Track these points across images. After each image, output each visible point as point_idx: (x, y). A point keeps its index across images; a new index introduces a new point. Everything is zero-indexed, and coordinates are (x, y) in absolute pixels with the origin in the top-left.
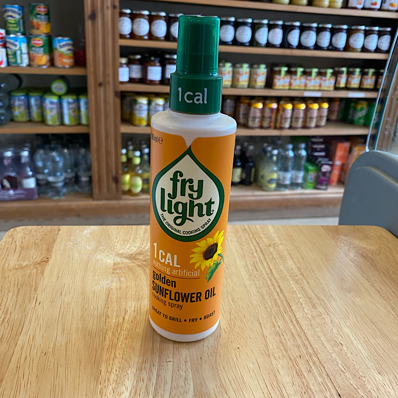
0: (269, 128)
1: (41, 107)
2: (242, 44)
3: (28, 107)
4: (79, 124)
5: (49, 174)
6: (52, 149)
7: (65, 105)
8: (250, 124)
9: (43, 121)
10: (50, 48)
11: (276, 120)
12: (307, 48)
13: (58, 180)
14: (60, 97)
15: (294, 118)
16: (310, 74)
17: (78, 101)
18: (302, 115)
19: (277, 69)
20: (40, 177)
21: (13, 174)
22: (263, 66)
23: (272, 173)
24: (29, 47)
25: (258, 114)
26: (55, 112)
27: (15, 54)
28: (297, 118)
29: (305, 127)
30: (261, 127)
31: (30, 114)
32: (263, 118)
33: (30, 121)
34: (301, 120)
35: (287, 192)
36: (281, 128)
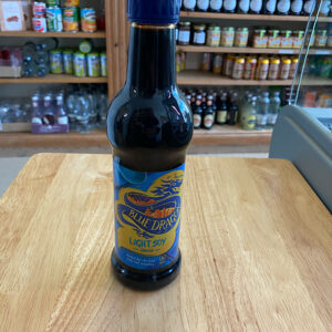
0: (249, 79)
1: (72, 63)
2: (229, 12)
3: (63, 62)
4: (100, 76)
5: (78, 114)
6: (80, 95)
7: (90, 62)
8: (234, 75)
9: (73, 73)
10: (79, 18)
11: (255, 73)
12: (282, 14)
13: (84, 118)
14: (86, 55)
15: (270, 71)
16: (284, 35)
17: (99, 58)
18: (276, 68)
19: (257, 31)
20: (71, 116)
21: (51, 114)
22: (245, 29)
23: (251, 115)
24: (63, 16)
25: (241, 68)
26: (82, 67)
27: (52, 22)
28: (273, 72)
29: (279, 78)
30: (243, 78)
31: (63, 67)
32: (245, 70)
33: (64, 73)
34: (276, 73)
35: (264, 131)
36: (259, 79)
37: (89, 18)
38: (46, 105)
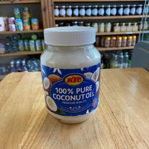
0: (113, 47)
1: (29, 45)
2: (101, 16)
3: (24, 45)
4: (42, 50)
5: (33, 69)
6: (33, 60)
7: (37, 43)
8: (106, 46)
9: (29, 50)
10: (30, 23)
11: (116, 44)
12: (126, 15)
14: (35, 41)
15: (123, 42)
16: (128, 25)
17: (41, 42)
18: (125, 41)
19: (115, 24)
22: (109, 23)
24: (23, 23)
25: (109, 42)
26: (33, 46)
27: (18, 26)
29: (127, 46)
30: (110, 47)
31: (24, 47)
33: (25, 50)
36: (118, 47)
37: (35, 23)
38: (17, 65)
